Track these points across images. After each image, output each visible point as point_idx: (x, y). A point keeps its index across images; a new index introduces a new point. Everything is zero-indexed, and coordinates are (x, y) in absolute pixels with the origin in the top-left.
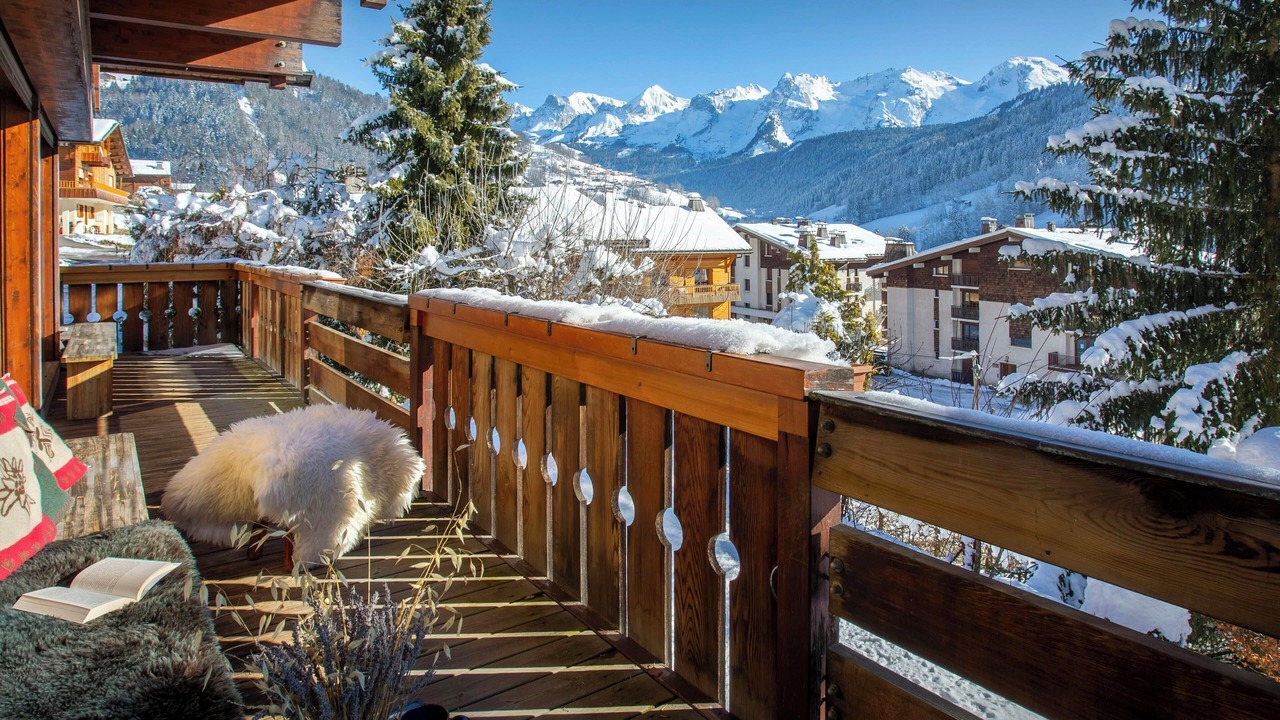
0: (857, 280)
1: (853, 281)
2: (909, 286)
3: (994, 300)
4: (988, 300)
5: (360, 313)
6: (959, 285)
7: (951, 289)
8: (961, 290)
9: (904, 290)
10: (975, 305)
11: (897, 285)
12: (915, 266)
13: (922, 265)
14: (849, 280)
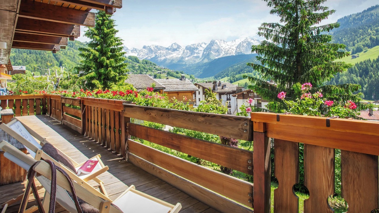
0: (230, 97)
1: (228, 98)
2: (243, 99)
3: (265, 102)
4: (264, 102)
5: (72, 102)
6: (256, 98)
7: (254, 99)
8: (257, 99)
9: (242, 100)
10: (261, 103)
11: (240, 99)
12: (244, 93)
13: (246, 93)
14: (227, 98)
